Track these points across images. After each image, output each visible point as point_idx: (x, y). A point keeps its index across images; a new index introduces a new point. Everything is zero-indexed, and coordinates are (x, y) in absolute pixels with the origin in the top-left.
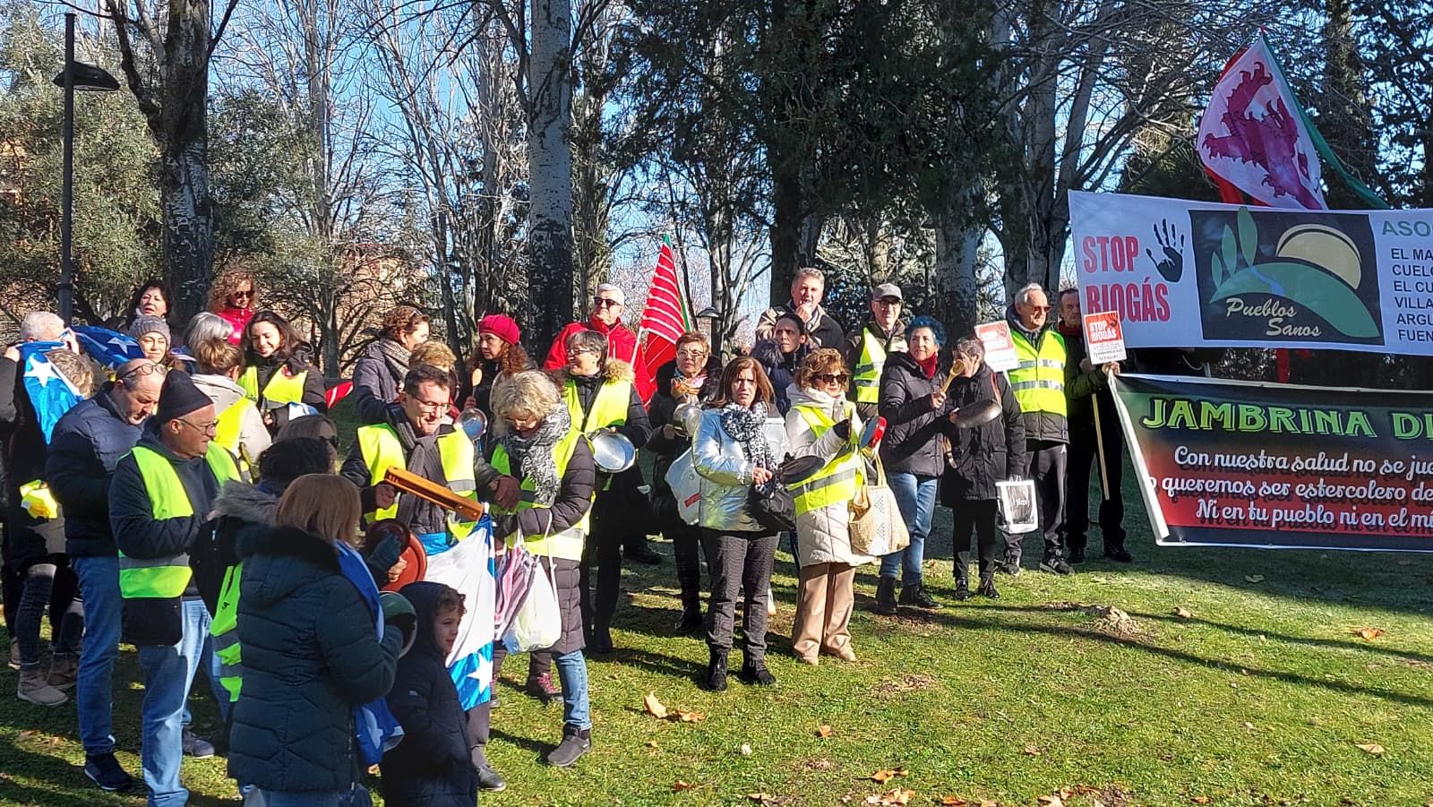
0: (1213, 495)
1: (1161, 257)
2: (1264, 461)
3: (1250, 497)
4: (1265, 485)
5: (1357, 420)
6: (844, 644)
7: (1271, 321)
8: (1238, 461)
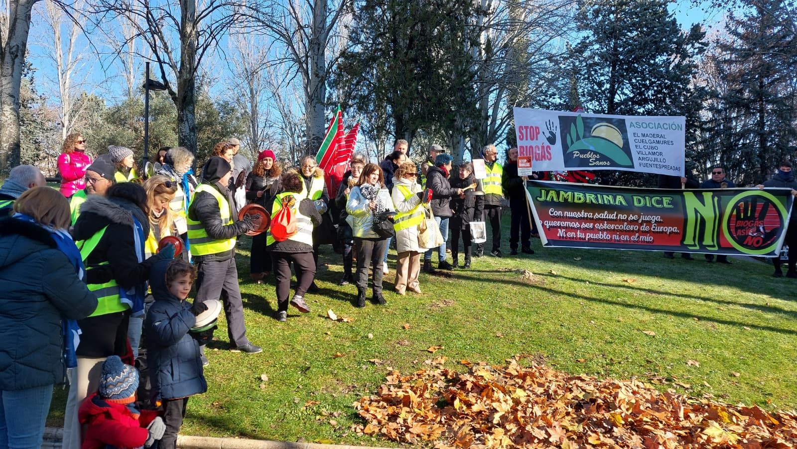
0: (564, 228)
1: (548, 135)
2: (583, 214)
3: (578, 229)
4: (583, 223)
5: (620, 199)
6: (416, 286)
7: (590, 160)
8: (573, 214)
